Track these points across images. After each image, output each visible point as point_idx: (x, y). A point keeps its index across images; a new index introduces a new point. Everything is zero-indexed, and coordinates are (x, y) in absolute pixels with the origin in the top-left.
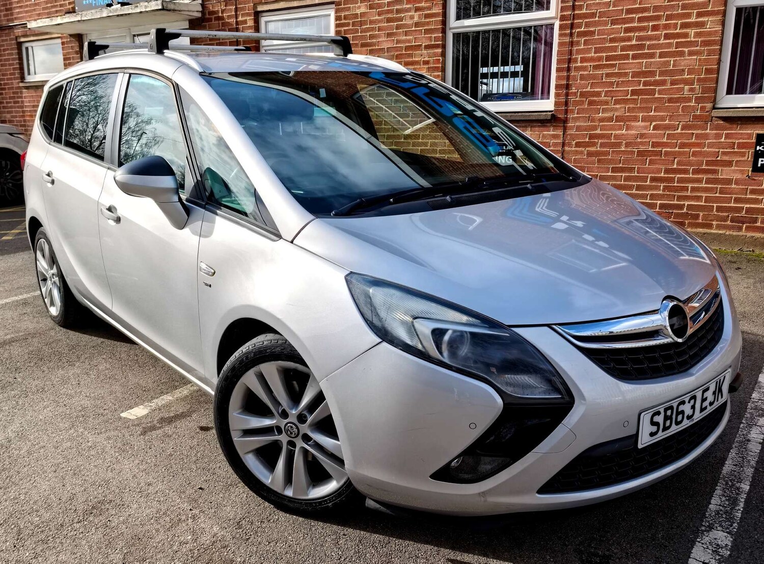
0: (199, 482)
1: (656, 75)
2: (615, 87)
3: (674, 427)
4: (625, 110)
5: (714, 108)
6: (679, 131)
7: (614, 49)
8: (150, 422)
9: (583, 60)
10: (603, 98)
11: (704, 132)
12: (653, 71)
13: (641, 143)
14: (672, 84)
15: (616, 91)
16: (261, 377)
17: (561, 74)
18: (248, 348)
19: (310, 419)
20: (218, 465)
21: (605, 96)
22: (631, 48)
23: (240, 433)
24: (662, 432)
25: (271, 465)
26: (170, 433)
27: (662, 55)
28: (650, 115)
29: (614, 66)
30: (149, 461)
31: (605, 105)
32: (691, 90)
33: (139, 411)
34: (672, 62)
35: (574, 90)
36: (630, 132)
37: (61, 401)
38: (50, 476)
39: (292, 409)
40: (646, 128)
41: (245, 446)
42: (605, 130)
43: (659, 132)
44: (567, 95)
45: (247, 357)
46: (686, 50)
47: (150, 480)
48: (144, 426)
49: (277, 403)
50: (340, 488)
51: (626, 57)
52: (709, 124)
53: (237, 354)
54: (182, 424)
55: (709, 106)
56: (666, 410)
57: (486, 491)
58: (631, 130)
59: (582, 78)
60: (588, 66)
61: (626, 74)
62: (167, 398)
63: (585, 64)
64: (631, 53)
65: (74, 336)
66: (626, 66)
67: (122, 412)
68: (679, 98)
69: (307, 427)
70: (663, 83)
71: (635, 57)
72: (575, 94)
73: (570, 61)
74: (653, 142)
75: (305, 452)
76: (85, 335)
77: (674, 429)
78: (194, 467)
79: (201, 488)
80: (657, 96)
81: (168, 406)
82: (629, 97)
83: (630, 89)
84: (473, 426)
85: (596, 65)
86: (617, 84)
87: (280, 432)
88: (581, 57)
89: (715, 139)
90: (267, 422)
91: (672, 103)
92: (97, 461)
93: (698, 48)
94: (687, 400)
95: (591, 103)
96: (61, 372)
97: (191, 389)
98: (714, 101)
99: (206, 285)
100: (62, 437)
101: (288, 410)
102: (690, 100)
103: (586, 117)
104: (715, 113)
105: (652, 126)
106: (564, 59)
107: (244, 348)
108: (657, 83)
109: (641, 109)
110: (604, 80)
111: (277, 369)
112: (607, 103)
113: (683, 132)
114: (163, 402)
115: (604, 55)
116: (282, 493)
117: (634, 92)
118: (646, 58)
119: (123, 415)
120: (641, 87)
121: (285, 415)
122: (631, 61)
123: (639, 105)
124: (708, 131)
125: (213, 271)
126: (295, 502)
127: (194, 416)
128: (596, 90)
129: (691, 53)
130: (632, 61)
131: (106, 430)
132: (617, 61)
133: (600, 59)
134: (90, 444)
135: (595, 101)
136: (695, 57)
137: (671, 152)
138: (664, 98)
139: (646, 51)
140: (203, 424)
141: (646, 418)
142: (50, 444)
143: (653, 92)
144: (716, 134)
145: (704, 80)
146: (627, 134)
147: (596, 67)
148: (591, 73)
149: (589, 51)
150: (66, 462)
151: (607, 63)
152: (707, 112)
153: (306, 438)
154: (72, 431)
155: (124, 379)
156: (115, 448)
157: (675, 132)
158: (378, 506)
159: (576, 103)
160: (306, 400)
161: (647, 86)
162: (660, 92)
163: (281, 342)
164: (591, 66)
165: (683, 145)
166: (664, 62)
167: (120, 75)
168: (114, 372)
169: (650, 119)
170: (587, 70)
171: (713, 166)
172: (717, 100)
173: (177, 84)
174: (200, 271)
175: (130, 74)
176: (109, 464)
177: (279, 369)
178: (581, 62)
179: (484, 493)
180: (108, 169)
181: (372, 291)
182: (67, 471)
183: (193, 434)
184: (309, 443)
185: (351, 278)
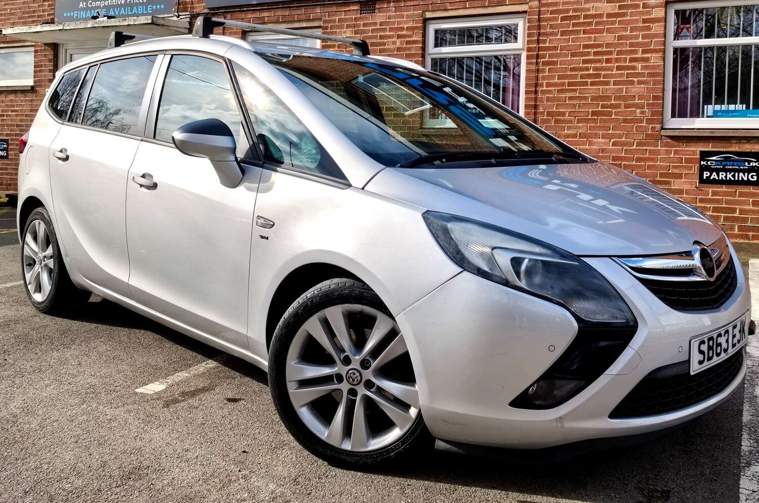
1: (612, 100)
2: (577, 108)
3: (715, 358)
4: (587, 128)
5: (662, 129)
6: (635, 147)
7: (575, 77)
8: (171, 396)
9: (548, 85)
10: (567, 117)
11: (655, 148)
12: (609, 96)
14: (625, 107)
15: (578, 111)
16: (326, 324)
17: (529, 96)
18: (313, 293)
19: (374, 364)
20: (257, 431)
21: (569, 116)
22: (589, 76)
23: (295, 385)
24: (708, 361)
25: (326, 418)
26: (196, 405)
27: (615, 83)
28: (608, 133)
29: (575, 90)
30: (179, 430)
31: (570, 124)
32: (642, 113)
33: (155, 387)
34: (624, 89)
35: (541, 109)
36: (592, 147)
37: (64, 380)
39: (355, 355)
40: (606, 144)
41: (300, 399)
43: (618, 148)
44: (535, 114)
45: (312, 302)
46: (636, 80)
47: (187, 446)
48: (165, 400)
49: (340, 349)
50: (403, 435)
51: (586, 84)
52: (659, 142)
54: (207, 397)
55: (658, 126)
56: (708, 340)
57: (564, 415)
58: (594, 145)
59: (548, 99)
60: (552, 90)
61: (586, 98)
62: (183, 375)
63: (550, 89)
64: (589, 80)
65: (63, 323)
66: (586, 91)
67: (137, 388)
68: (633, 119)
69: (371, 372)
70: (618, 106)
71: (592, 84)
72: (542, 113)
73: (536, 85)
74: (613, 156)
75: (368, 401)
76: (75, 321)
77: (715, 360)
78: (231, 433)
79: (244, 452)
80: (613, 117)
81: (186, 381)
82: (590, 117)
83: (590, 110)
84: (552, 349)
85: (560, 89)
86: (579, 106)
87: (340, 378)
88: (546, 83)
89: (666, 154)
90: (325, 371)
91: (627, 123)
92: (122, 431)
93: (645, 78)
94: (723, 333)
95: (556, 121)
96: (55, 354)
97: (206, 366)
98: (662, 123)
99: (262, 237)
100: (74, 411)
101: (351, 356)
102: (642, 121)
104: (663, 133)
105: (611, 143)
106: (531, 84)
107: (309, 293)
108: (612, 106)
109: (601, 128)
110: (567, 102)
111: (343, 313)
112: (571, 122)
113: (638, 148)
114: (180, 379)
115: (567, 81)
116: (339, 447)
117: (593, 113)
118: (602, 85)
119: (139, 390)
120: (600, 109)
121: (347, 361)
122: (589, 87)
123: (598, 124)
124: (659, 148)
125: (272, 223)
126: (354, 456)
127: (218, 390)
128: (561, 110)
129: (639, 83)
130: (590, 87)
131: (124, 405)
132: (578, 86)
133: (563, 84)
134: (109, 417)
135: (560, 120)
136: (643, 86)
137: (629, 165)
138: (619, 119)
139: (602, 79)
140: (230, 396)
141: (695, 346)
142: (62, 418)
143: (610, 114)
144: (666, 150)
145: (653, 104)
147: (559, 91)
148: (556, 95)
149: (553, 77)
150: (87, 434)
151: (569, 88)
152: (657, 132)
153: (369, 385)
154: (85, 406)
155: (130, 360)
156: (138, 419)
157: (631, 148)
158: (448, 446)
160: (370, 345)
161: (605, 108)
162: (616, 114)
163: (349, 284)
164: (555, 90)
165: (639, 160)
166: (618, 89)
167: (160, 57)
168: (117, 353)
169: (609, 137)
170: (552, 94)
171: (665, 178)
172: (664, 122)
173: (230, 60)
174: (257, 225)
175: (172, 56)
176: (136, 434)
177: (345, 312)
178: (547, 87)
179: (560, 418)
180: (142, 140)
181: (450, 225)
182: (91, 441)
183: (221, 405)
184: (372, 390)
185: (428, 216)
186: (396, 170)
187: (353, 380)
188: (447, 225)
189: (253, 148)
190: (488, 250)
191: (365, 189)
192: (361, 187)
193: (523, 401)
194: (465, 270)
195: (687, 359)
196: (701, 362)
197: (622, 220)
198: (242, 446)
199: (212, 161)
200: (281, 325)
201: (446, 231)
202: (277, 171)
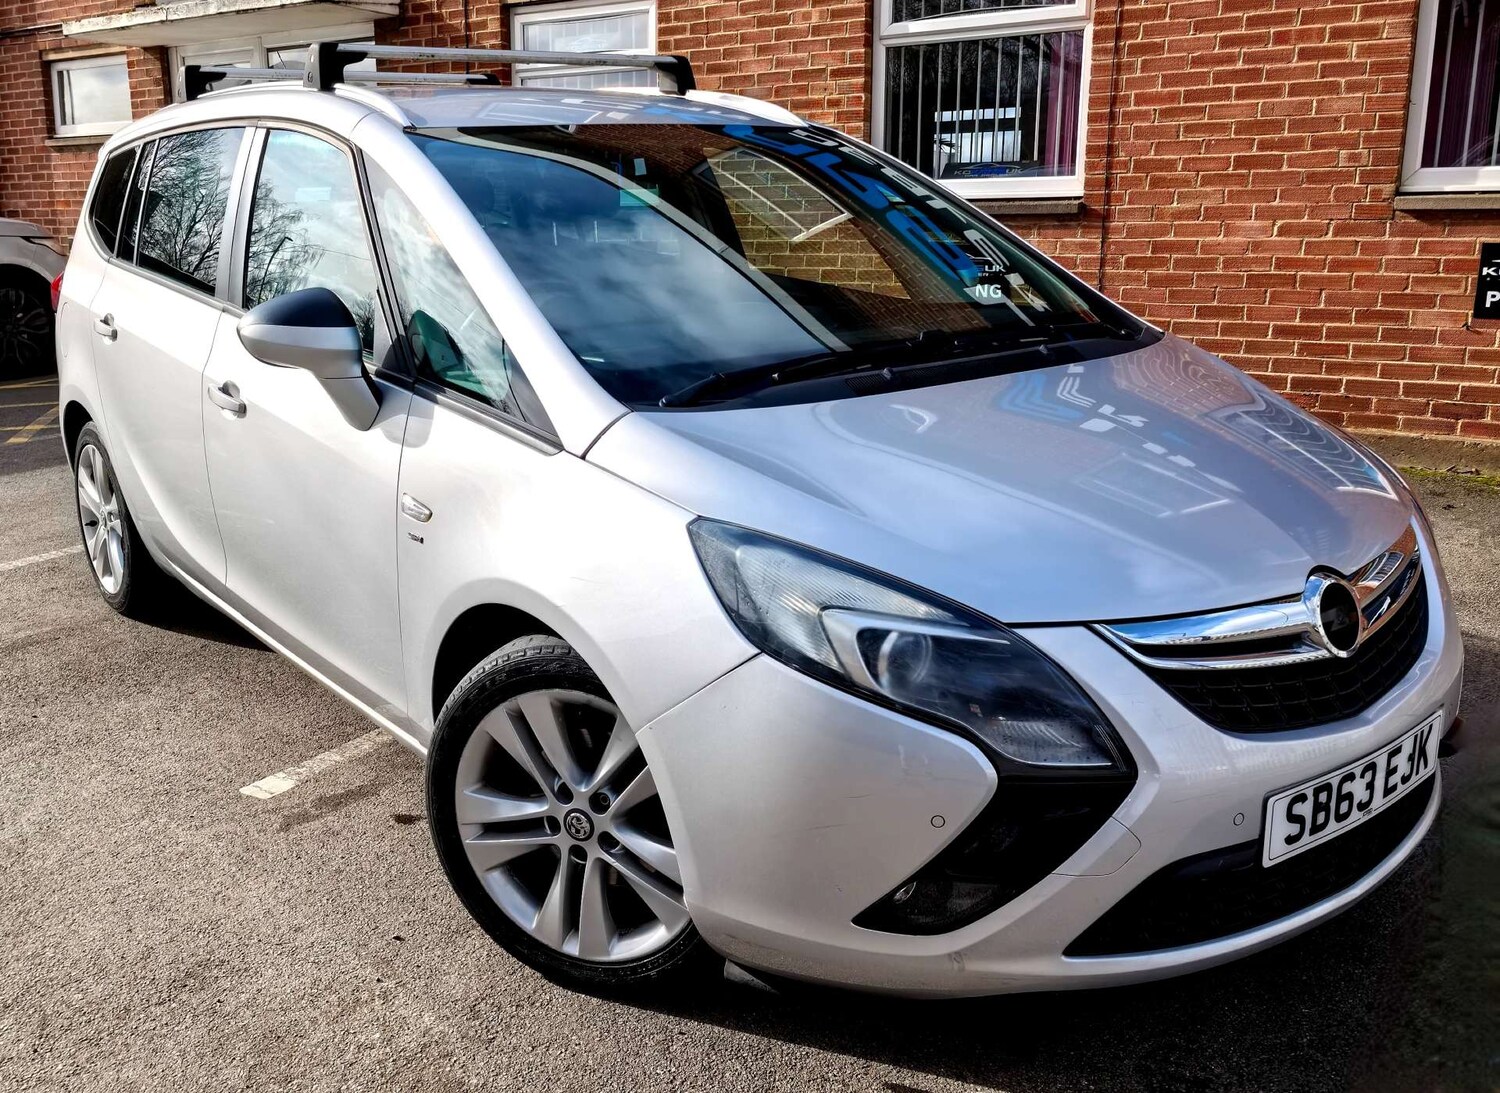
0: (394, 924)
1: (1284, 129)
2: (1203, 151)
3: (1333, 825)
4: (1224, 197)
5: (1398, 193)
6: (1329, 237)
7: (1202, 78)
8: (298, 805)
9: (1141, 99)
10: (1179, 172)
11: (1377, 239)
12: (1278, 121)
13: (1256, 261)
14: (1315, 146)
15: (1204, 159)
16: (520, 720)
17: (1098, 126)
18: (494, 663)
19: (616, 803)
20: (432, 893)
21: (1183, 169)
22: (1235, 76)
23: (477, 831)
24: (1310, 835)
25: (537, 895)
26: (337, 827)
27: (1294, 90)
28: (1272, 207)
29: (1201, 110)
30: (296, 883)
31: (1185, 187)
32: (1353, 158)
33: (276, 784)
34: (1315, 104)
35: (1122, 157)
36: (1231, 239)
37: (125, 762)
38: (103, 911)
39: (579, 783)
40: (1264, 230)
41: (486, 856)
42: (1184, 235)
43: (1291, 239)
44: (1109, 166)
45: (493, 681)
46: (1343, 80)
47: (299, 920)
48: (286, 813)
49: (551, 772)
50: (672, 941)
51: (1225, 94)
52: (1388, 225)
53: (473, 674)
54: (362, 810)
55: (1388, 188)
56: (1317, 792)
57: (962, 950)
58: (1236, 235)
59: (1139, 133)
60: (1149, 110)
61: (1224, 128)
62: (332, 758)
63: (1144, 108)
64: (1234, 86)
65: (150, 633)
66: (1224, 111)
67: (244, 784)
68: (1330, 172)
69: (609, 817)
70: (1298, 144)
71: (1241, 94)
72: (1125, 165)
73: (1114, 101)
74: (1277, 259)
75: (605, 869)
76: (171, 633)
77: (1333, 830)
78: (383, 894)
79: (398, 938)
80: (1285, 169)
81: (332, 773)
82: (1230, 170)
83: (1233, 155)
84: (938, 821)
85: (1166, 109)
86: (1208, 145)
87: (554, 825)
88: (1136, 95)
89: (1401, 252)
90: (531, 809)
91: (1314, 182)
92: (195, 881)
93: (1366, 77)
94: (1358, 772)
95: (1155, 183)
96: (123, 705)
97: (377, 739)
98: (1399, 179)
99: (415, 538)
100: (125, 834)
101: (571, 786)
102: (1350, 177)
103: (1147, 210)
104: (1400, 203)
105: (1276, 229)
106: (1103, 98)
107: (486, 664)
108: (1284, 145)
109: (1255, 195)
110: (1181, 138)
111: (552, 704)
112: (1186, 182)
113: (1338, 238)
114: (323, 766)
115: (1182, 89)
116: (559, 950)
117: (1240, 162)
118: (1262, 96)
119: (245, 791)
120: (1255, 152)
121: (565, 795)
122: (1234, 102)
123: (1250, 187)
124: (1386, 238)
125: (428, 512)
126: (581, 967)
127: (385, 793)
128: (1166, 157)
129: (1352, 87)
130: (1236, 102)
131: (213, 821)
132: (1207, 101)
133: (1173, 97)
134: (180, 849)
135: (1164, 179)
136: (1360, 94)
137: (1314, 277)
138: (1299, 173)
139: (1263, 83)
140: (402, 810)
141: (1278, 807)
142: (102, 847)
143: (1277, 162)
144: (1402, 243)
145: (1379, 138)
146: (1228, 244)
147: (1165, 114)
148: (1156, 124)
149: (1151, 81)
150: (134, 884)
151: (1187, 105)
152: (1384, 200)
153: (607, 842)
154: (145, 823)
155: (246, 721)
156: (229, 856)
157: (1322, 239)
158: (748, 977)
159: (1127, 183)
160: (606, 767)
161: (1267, 149)
162: (1292, 162)
163: (559, 651)
164: (1155, 110)
165: (1337, 265)
166: (1300, 103)
167: (249, 131)
168: (229, 705)
169: (1273, 215)
170: (1148, 120)
171: (1396, 305)
172: (1404, 178)
173: (360, 151)
174: (403, 511)
175: (269, 130)
176: (218, 889)
177: (556, 703)
178: (1137, 103)
179: (958, 953)
180: (224, 311)
181: (739, 553)
182: (136, 901)
183: (382, 829)
184: (613, 851)
185: (698, 528)
186: (653, 421)
187: (578, 831)
188: (734, 555)
189: (398, 348)
190: (813, 610)
191: (587, 458)
192: (580, 453)
193: (881, 916)
194: (763, 651)
195: (1257, 837)
196: (1290, 840)
198: (397, 923)
199: (319, 376)
201: (732, 565)
202: (435, 401)
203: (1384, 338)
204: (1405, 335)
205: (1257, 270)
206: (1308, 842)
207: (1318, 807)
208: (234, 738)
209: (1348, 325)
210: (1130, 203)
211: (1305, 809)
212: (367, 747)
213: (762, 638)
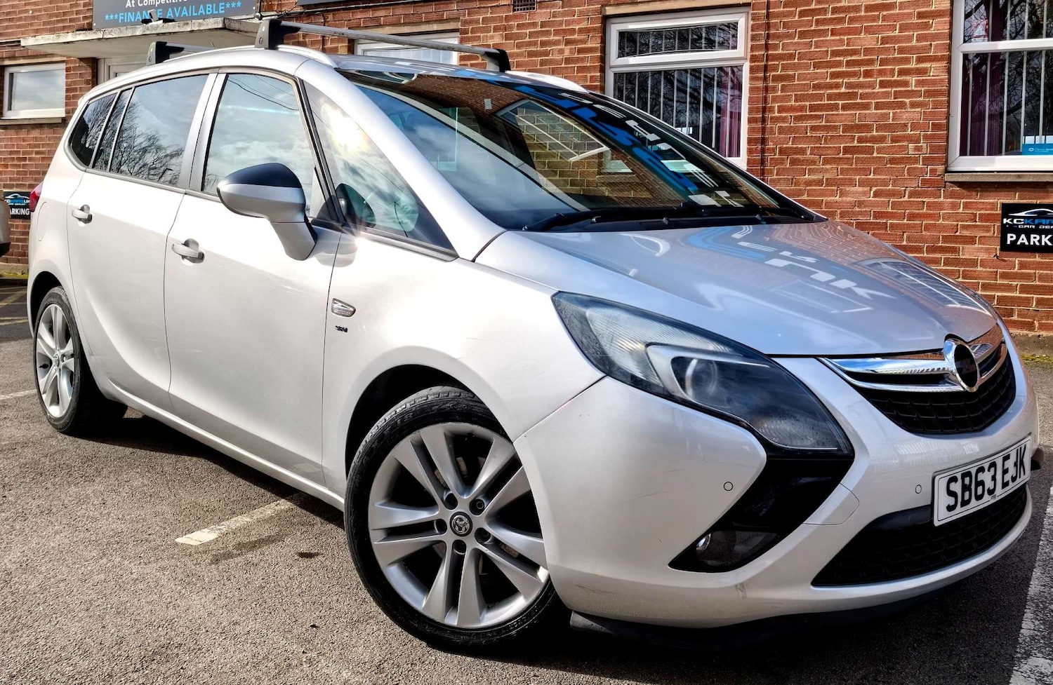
0: (309, 618)
1: (873, 130)
2: (823, 142)
3: (974, 502)
4: (837, 172)
5: (947, 171)
6: (906, 198)
7: (820, 97)
8: (223, 548)
9: (781, 109)
10: (808, 155)
11: (936, 200)
12: (869, 125)
13: (861, 213)
14: (893, 141)
15: (824, 147)
16: (422, 450)
17: (754, 125)
18: (404, 406)
19: (489, 507)
20: (335, 598)
21: (811, 154)
22: (840, 96)
23: (382, 534)
24: (961, 507)
25: (425, 581)
26: (255, 561)
27: (878, 106)
28: (869, 179)
29: (820, 117)
30: (229, 595)
31: (812, 165)
32: (918, 149)
33: (203, 536)
34: (891, 115)
35: (771, 145)
36: (844, 199)
37: (80, 524)
38: (80, 616)
39: (462, 494)
40: (865, 194)
41: (388, 553)
42: (813, 196)
43: (882, 199)
44: (763, 151)
45: (402, 420)
46: (907, 101)
47: (236, 617)
48: (214, 553)
49: (443, 487)
50: (529, 607)
51: (836, 107)
52: (942, 191)
53: (374, 430)
54: (272, 550)
55: (941, 168)
56: (964, 476)
57: (746, 581)
58: (847, 196)
59: (781, 130)
60: (787, 116)
61: (835, 128)
62: (243, 520)
63: (784, 115)
64: (840, 102)
65: (88, 446)
66: (835, 118)
67: (178, 536)
68: (903, 158)
69: (485, 516)
70: (882, 139)
71: (845, 107)
72: (773, 150)
73: (764, 110)
74: (874, 212)
75: (480, 557)
76: (104, 445)
77: (975, 506)
78: (298, 601)
79: (314, 626)
80: (875, 155)
81: (246, 529)
82: (841, 155)
83: (842, 146)
84: (728, 486)
85: (798, 116)
86: (826, 140)
87: (442, 526)
88: (778, 106)
89: (952, 209)
90: (423, 515)
91: (895, 164)
92: (150, 596)
93: (922, 99)
94: (986, 466)
95: (793, 162)
96: (73, 489)
97: (276, 508)
98: (946, 163)
99: (340, 329)
100: (89, 568)
101: (457, 495)
102: (916, 161)
103: (788, 179)
104: (948, 177)
105: (872, 193)
106: (757, 108)
107: (399, 408)
108: (874, 140)
109: (858, 171)
110: (808, 134)
111: (445, 435)
112: (814, 162)
113: (912, 200)
114: (238, 525)
115: (808, 104)
116: (442, 622)
117: (846, 150)
118: (858, 109)
119: (179, 540)
120: (855, 144)
121: (451, 502)
122: (840, 112)
123: (854, 166)
124: (942, 199)
125: (352, 310)
126: (461, 634)
127: (288, 540)
128: (799, 146)
129: (913, 105)
130: (842, 113)
131: (158, 560)
132: (824, 111)
133: (802, 108)
134: (134, 576)
135: (798, 160)
136: (919, 110)
137: (899, 224)
138: (884, 157)
139: (859, 101)
140: (304, 550)
141: (941, 485)
142: (72, 576)
143: (870, 150)
144: (952, 203)
145: (933, 137)
146: (842, 202)
147: (797, 119)
148: (792, 125)
149: (788, 98)
150: (102, 598)
151: (812, 113)
152: (938, 176)
153: (482, 535)
154: (104, 560)
155: (173, 498)
156: (174, 580)
157: (902, 200)
158: (587, 622)
159: (776, 162)
160: (484, 478)
161: (863, 142)
162: (879, 150)
163: (453, 394)
164: (791, 116)
165: (912, 217)
166: (882, 114)
167: (212, 77)
168: (157, 489)
169: (871, 184)
170: (787, 122)
171: (951, 242)
172: (949, 162)
173: (302, 81)
174: (333, 312)
175: (228, 75)
176: (169, 600)
177: (448, 434)
178: (779, 112)
179: (742, 584)
180: (186, 194)
181: (589, 312)
183: (290, 562)
184: (486, 543)
185: (557, 298)
186: (521, 235)
187: (460, 529)
188: (585, 312)
189: (330, 204)
190: (641, 347)
191: (476, 261)
192: (471, 259)
193: (688, 560)
194: (608, 375)
195: (929, 503)
196: (950, 508)
197: (868, 308)
198: (311, 618)
199: (273, 222)
200: (361, 451)
201: (584, 320)
203: (945, 264)
204: (958, 262)
205: (862, 219)
206: (960, 512)
207: (965, 488)
208: (164, 508)
209: (922, 255)
210: (777, 175)
211: (956, 487)
212: (269, 512)
213: (606, 366)
